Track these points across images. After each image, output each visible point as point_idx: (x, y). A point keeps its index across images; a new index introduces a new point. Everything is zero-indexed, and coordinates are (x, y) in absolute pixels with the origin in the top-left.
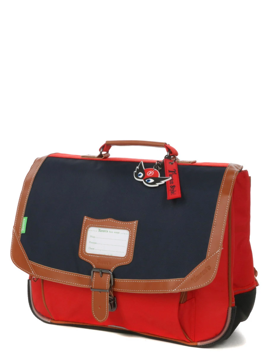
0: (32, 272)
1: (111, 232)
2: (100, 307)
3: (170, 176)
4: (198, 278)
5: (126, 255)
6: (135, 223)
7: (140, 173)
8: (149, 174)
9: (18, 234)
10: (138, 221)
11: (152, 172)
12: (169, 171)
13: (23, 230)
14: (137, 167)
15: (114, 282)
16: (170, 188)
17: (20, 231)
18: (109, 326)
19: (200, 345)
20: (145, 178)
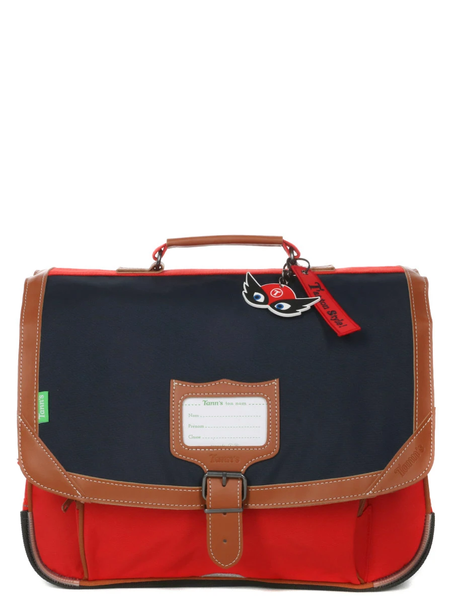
0: (78, 492)
1: (229, 404)
2: (225, 541)
3: (316, 294)
4: (406, 468)
5: (267, 442)
6: (275, 383)
7: (256, 294)
8: (275, 294)
9: (32, 425)
10: (278, 379)
11: (279, 291)
12: (311, 287)
13: (43, 416)
14: (245, 283)
15: (248, 492)
16: (329, 317)
17: (36, 419)
18: (203, 576)
19: (378, 586)
20: (271, 302)
